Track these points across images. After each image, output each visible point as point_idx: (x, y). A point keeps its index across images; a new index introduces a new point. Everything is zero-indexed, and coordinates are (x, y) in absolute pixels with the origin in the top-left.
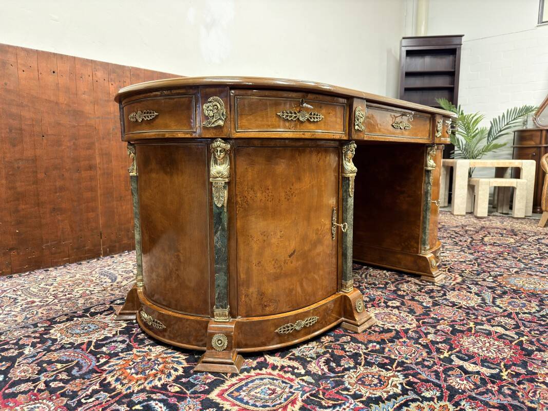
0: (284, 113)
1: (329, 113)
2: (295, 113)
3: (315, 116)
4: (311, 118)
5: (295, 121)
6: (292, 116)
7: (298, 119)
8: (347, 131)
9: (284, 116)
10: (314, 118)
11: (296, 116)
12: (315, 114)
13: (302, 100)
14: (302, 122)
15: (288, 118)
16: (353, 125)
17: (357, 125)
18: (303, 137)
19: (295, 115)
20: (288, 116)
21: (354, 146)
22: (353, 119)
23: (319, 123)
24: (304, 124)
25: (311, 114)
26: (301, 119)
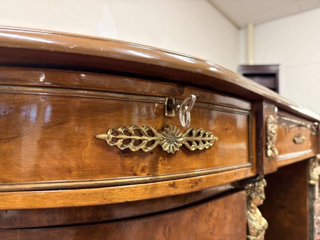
0: (118, 133)
1: (226, 129)
2: (151, 134)
3: (199, 138)
4: (191, 143)
5: (151, 152)
6: (141, 141)
7: (160, 147)
8: (254, 161)
9: (119, 143)
10: (198, 143)
11: (153, 142)
12: (199, 134)
13: (170, 101)
14: (169, 155)
15: (131, 146)
16: (264, 149)
17: (271, 149)
18: (173, 192)
19: (150, 139)
20: (130, 140)
21: (262, 185)
22: (264, 139)
23: (208, 152)
24: (174, 160)
25: (191, 134)
26: (167, 147)
